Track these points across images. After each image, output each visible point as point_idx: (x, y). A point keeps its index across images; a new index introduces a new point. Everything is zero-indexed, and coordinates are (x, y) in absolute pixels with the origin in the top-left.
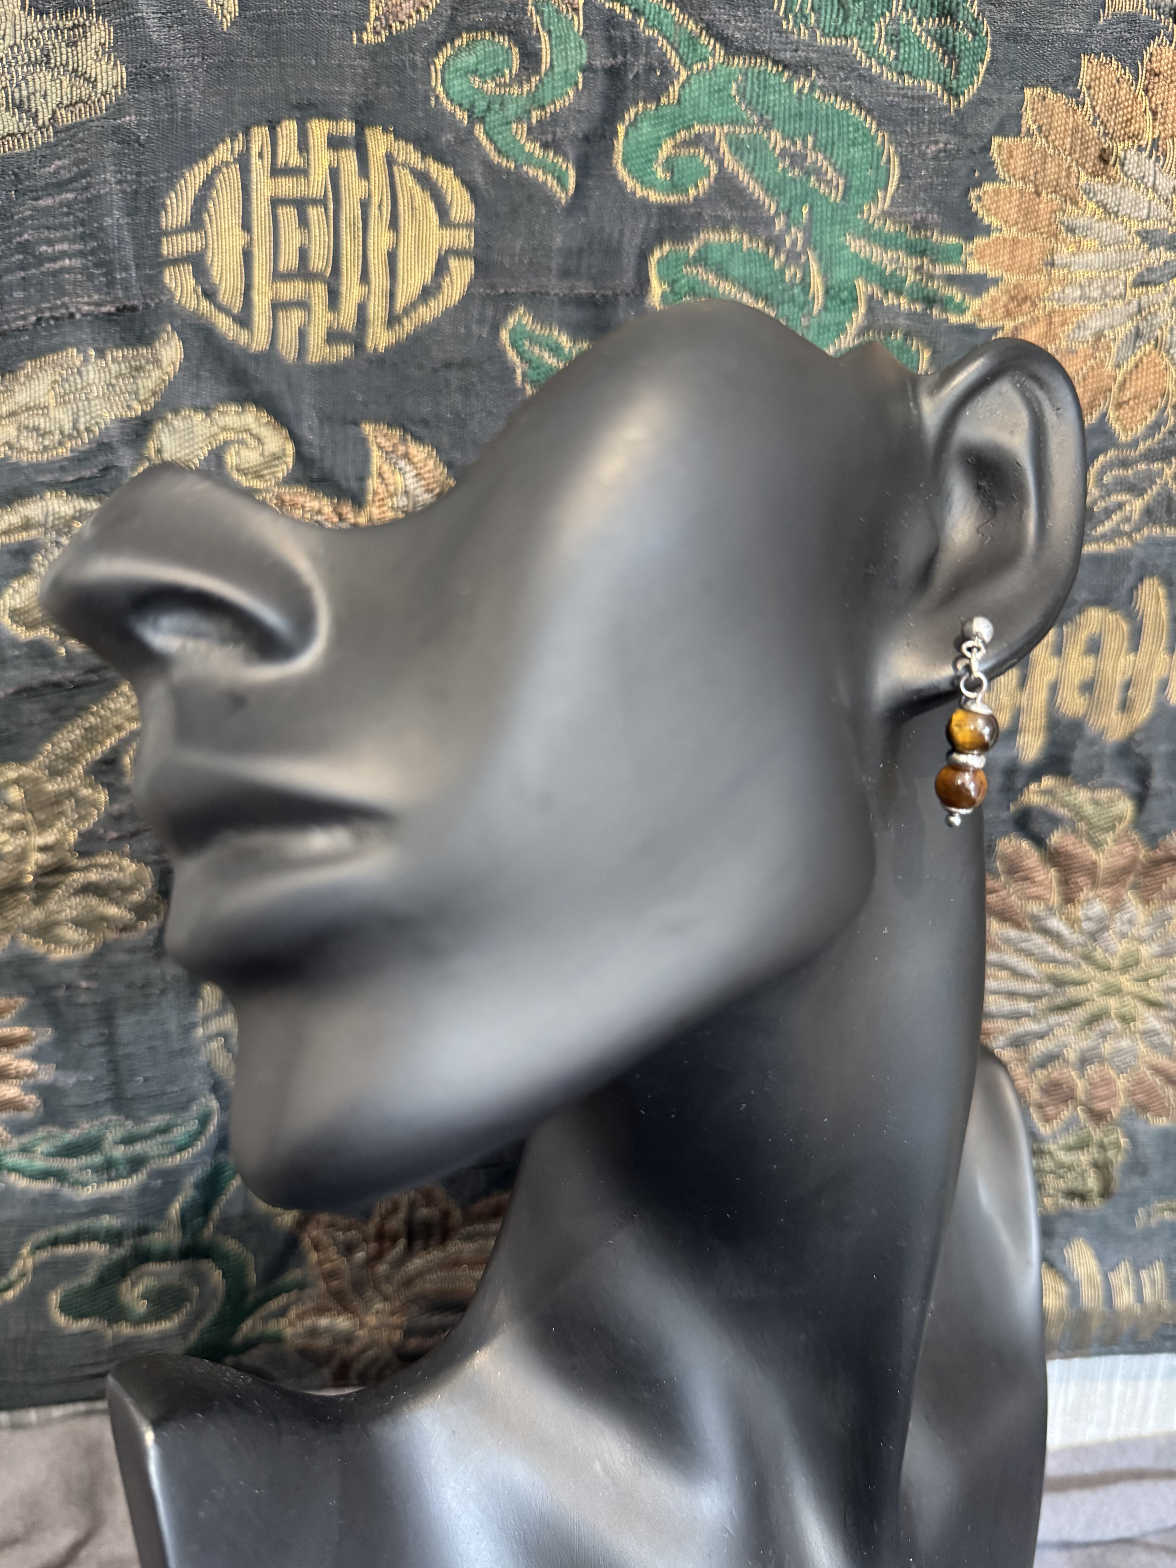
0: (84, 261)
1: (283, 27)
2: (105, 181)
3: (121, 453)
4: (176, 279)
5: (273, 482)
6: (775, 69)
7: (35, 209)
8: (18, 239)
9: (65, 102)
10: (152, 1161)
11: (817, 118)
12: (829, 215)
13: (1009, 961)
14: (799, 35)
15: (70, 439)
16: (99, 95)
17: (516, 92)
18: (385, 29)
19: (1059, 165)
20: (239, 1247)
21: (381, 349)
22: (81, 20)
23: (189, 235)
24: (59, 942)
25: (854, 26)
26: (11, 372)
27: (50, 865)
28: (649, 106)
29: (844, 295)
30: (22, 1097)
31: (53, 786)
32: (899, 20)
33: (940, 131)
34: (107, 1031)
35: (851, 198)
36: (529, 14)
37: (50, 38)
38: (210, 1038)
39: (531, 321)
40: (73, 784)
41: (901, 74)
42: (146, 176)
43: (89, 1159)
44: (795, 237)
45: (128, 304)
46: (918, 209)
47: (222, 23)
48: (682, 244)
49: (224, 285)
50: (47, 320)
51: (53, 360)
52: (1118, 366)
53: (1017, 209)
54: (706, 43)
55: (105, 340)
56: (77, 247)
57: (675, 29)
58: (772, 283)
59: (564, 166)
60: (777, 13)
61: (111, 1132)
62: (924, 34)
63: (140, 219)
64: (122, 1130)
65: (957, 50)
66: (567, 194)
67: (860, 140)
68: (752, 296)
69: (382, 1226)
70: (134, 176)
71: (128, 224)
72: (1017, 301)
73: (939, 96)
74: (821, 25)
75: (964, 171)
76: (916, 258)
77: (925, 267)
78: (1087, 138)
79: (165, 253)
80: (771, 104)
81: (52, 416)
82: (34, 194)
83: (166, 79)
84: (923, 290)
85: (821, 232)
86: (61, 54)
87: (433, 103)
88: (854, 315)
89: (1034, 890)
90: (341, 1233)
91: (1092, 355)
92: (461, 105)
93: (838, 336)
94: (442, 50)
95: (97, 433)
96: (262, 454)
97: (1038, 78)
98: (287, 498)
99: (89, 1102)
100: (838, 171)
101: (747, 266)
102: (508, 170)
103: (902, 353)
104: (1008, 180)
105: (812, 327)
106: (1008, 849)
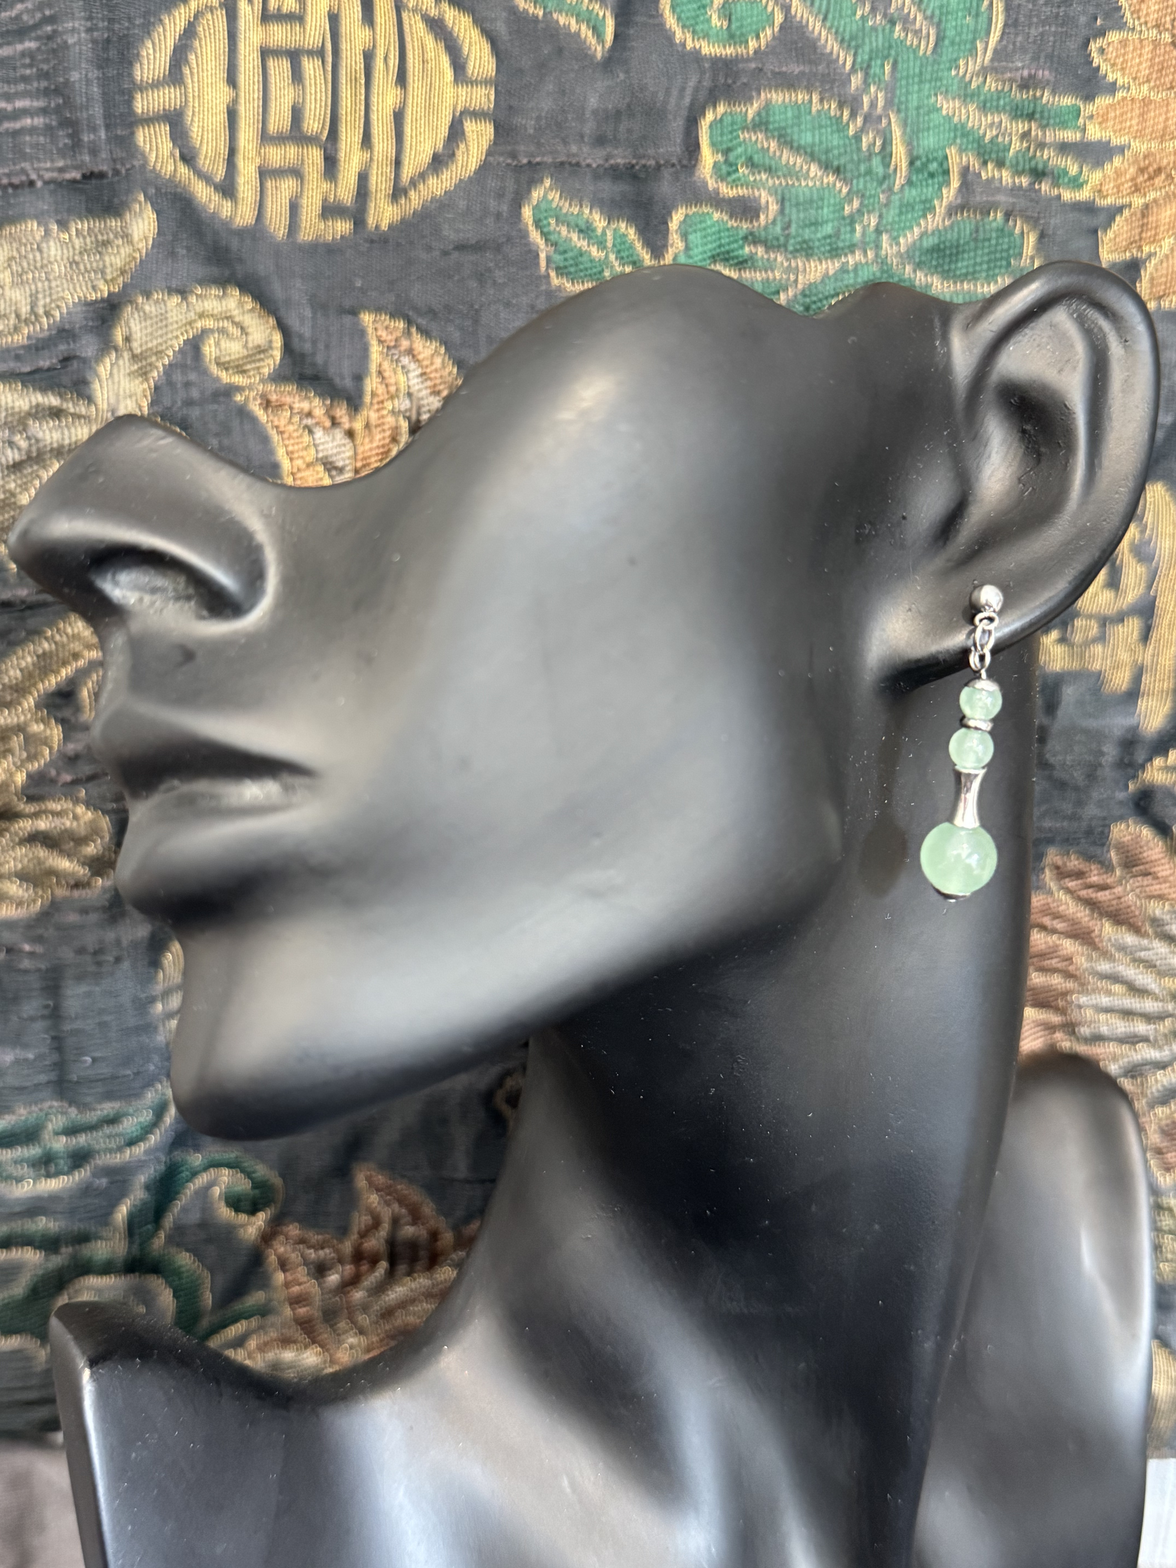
0: (48, 121)
2: (73, 28)
3: (84, 341)
4: (150, 141)
5: (258, 378)
10: (97, 1157)
12: (917, 70)
13: (1124, 974)
15: (27, 324)
20: (194, 1262)
21: (384, 226)
29: (933, 166)
34: (51, 1003)
35: (944, 50)
38: (168, 1016)
39: (558, 196)
40: (22, 718)
42: (119, 23)
43: (25, 1150)
44: (878, 96)
45: (96, 170)
46: (1027, 63)
50: (6, 187)
51: (10, 233)
53: (1148, 64)
55: (69, 211)
56: (40, 103)
58: (846, 152)
59: (601, 14)
61: (51, 1121)
63: (112, 72)
64: (64, 1118)
66: (603, 46)
68: (821, 168)
69: (360, 1244)
70: (106, 23)
71: (98, 78)
72: (1149, 173)
75: (1083, 19)
76: (1023, 122)
77: (1033, 133)
79: (140, 111)
81: (7, 296)
84: (1031, 159)
85: (908, 93)
88: (944, 191)
89: (1156, 888)
90: (312, 1251)
93: (925, 216)
95: (58, 319)
96: (245, 346)
98: (274, 397)
99: (28, 1084)
100: (929, 18)
101: (817, 132)
102: (535, 19)
103: (1003, 237)
104: (1139, 29)
105: (892, 205)
106: (1125, 835)
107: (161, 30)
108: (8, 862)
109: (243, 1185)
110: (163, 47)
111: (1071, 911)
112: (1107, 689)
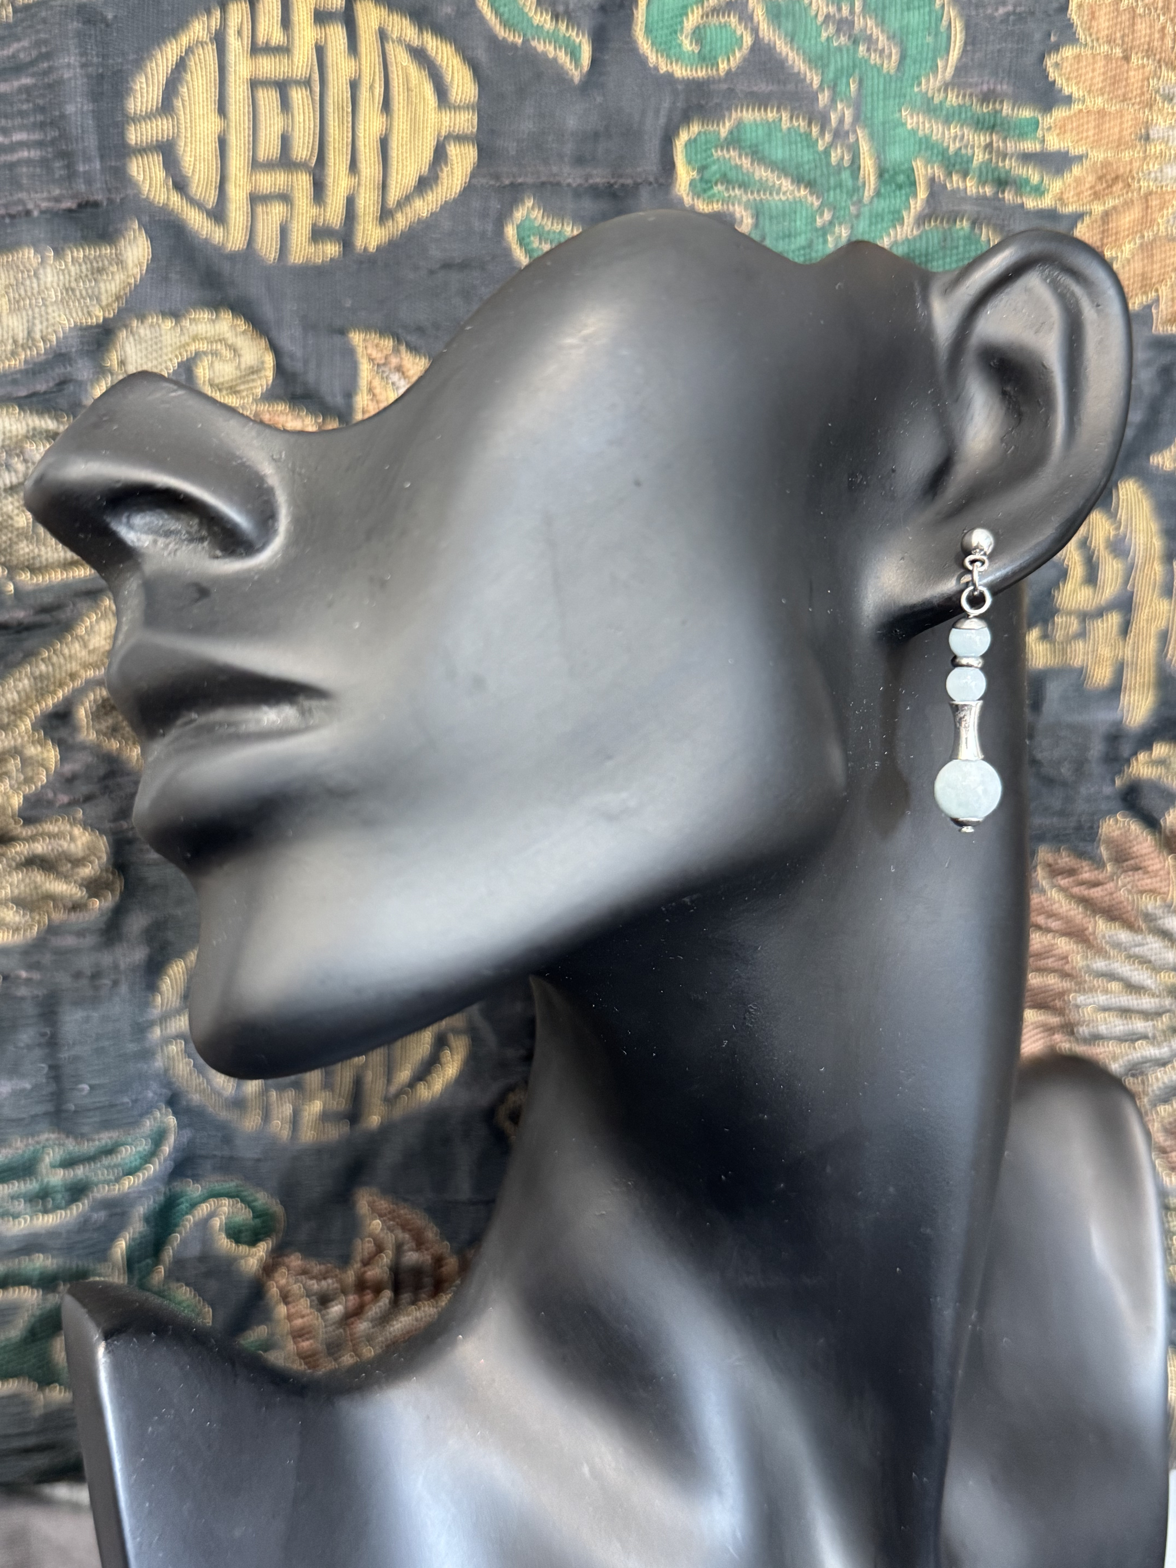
0: (44, 153)
2: (68, 64)
3: (80, 366)
4: (144, 171)
5: (251, 398)
10: (95, 1189)
12: (881, 88)
13: (1120, 970)
15: (24, 349)
20: (195, 1297)
21: (372, 248)
29: (901, 178)
34: (48, 1030)
35: (907, 68)
38: (167, 1040)
39: (540, 215)
40: (19, 740)
42: (113, 59)
43: (22, 1185)
44: (842, 113)
45: (92, 198)
46: (986, 78)
48: (712, 125)
49: (197, 177)
50: (3, 217)
51: (7, 262)
53: (1101, 77)
55: (65, 239)
56: (36, 136)
58: (816, 167)
59: (578, 41)
61: (49, 1154)
63: (105, 105)
64: (62, 1150)
66: (581, 71)
67: (916, 4)
68: (793, 182)
69: (364, 1272)
70: (100, 60)
71: (93, 111)
72: (1107, 182)
75: (1038, 36)
76: (985, 135)
77: (995, 145)
79: (133, 142)
81: (5, 323)
84: (993, 169)
85: (873, 107)
88: (912, 202)
89: (1147, 882)
90: (314, 1281)
93: (894, 226)
95: (55, 343)
96: (238, 367)
98: (267, 416)
99: (24, 1116)
100: (891, 37)
101: (787, 148)
102: (514, 46)
103: (970, 244)
104: (1090, 44)
105: (862, 217)
106: (1114, 831)
107: (154, 65)
108: (4, 888)
109: (243, 1215)
110: (156, 81)
111: (1064, 909)
112: (1090, 685)
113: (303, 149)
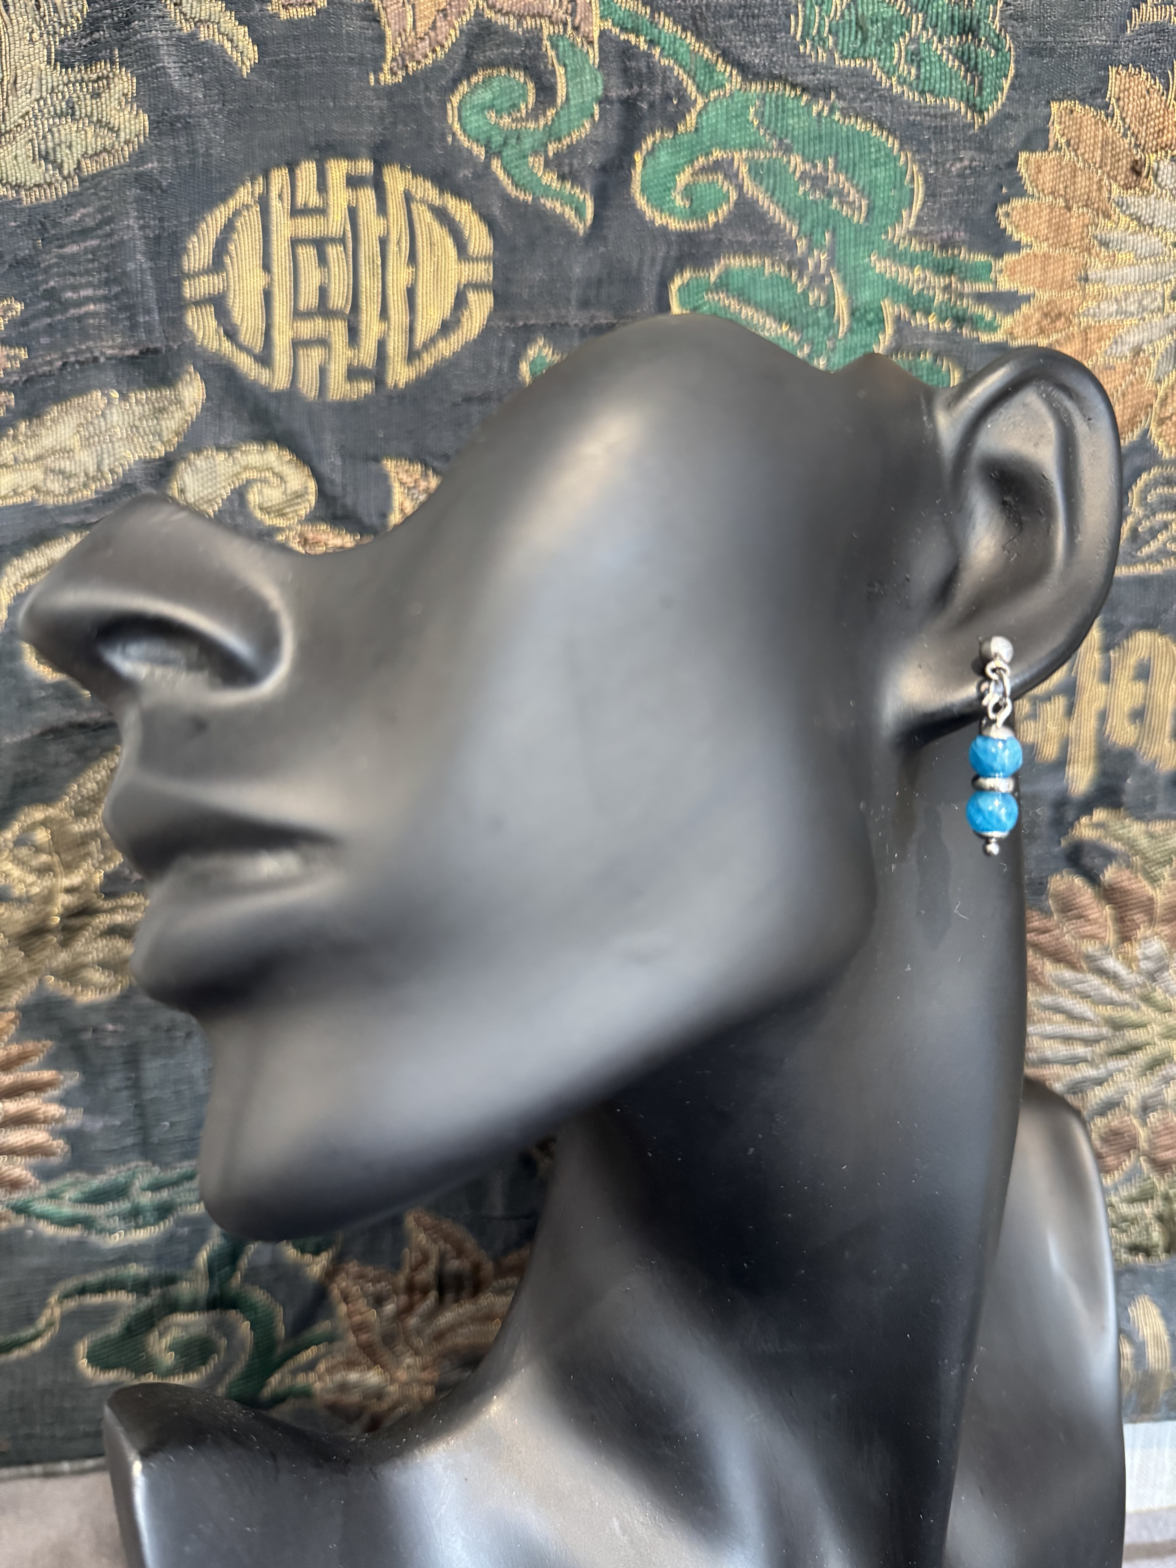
0: (109, 307)
1: (302, 72)
2: (128, 226)
4: (198, 321)
5: (296, 520)
6: (793, 93)
7: (62, 257)
8: (45, 287)
9: (90, 152)
10: (179, 1209)
11: (837, 141)
12: (852, 236)
13: (1064, 1004)
14: (817, 58)
15: (94, 481)
16: (122, 144)
17: (532, 126)
18: (402, 69)
19: (1090, 179)
20: (268, 1298)
21: (401, 385)
22: (105, 72)
23: (211, 278)
24: (86, 985)
25: (873, 48)
26: (39, 416)
27: (77, 907)
28: (666, 135)
29: (871, 317)
30: (50, 1142)
31: (79, 827)
32: (919, 39)
33: (965, 148)
34: (133, 1075)
35: (875, 218)
36: (544, 49)
37: (75, 91)
39: (550, 352)
40: (96, 826)
41: (922, 93)
42: (168, 221)
43: (116, 1205)
44: (818, 259)
45: (151, 346)
46: (944, 227)
47: (241, 70)
48: (703, 271)
49: (245, 325)
50: (73, 364)
51: (78, 404)
52: (1159, 381)
53: (1047, 224)
54: (722, 70)
55: (129, 383)
56: (101, 292)
57: (691, 58)
58: (795, 306)
59: (582, 197)
60: (794, 37)
61: (138, 1178)
62: (945, 52)
63: (163, 263)
64: (149, 1175)
65: (980, 66)
66: (585, 224)
67: (882, 160)
68: (775, 320)
69: (413, 1277)
70: (157, 222)
71: (151, 268)
72: (1051, 318)
73: (962, 114)
74: (840, 48)
75: (991, 188)
76: (944, 277)
77: (953, 285)
78: (1118, 150)
79: (188, 296)
80: (790, 128)
81: (77, 458)
82: (60, 242)
83: (187, 126)
84: (952, 309)
85: (845, 254)
86: (86, 106)
87: (450, 139)
88: (881, 337)
89: (1088, 929)
90: (370, 1284)
91: (1131, 370)
92: (478, 141)
94: (457, 88)
95: (121, 475)
96: (285, 493)
97: (1064, 92)
98: (310, 536)
99: (116, 1147)
100: (860, 192)
101: (770, 291)
102: (525, 203)
103: (933, 374)
104: (1036, 196)
105: (837, 351)
106: (1060, 885)
107: (205, 226)
110: (207, 240)
112: (1038, 759)
113: (338, 299)
